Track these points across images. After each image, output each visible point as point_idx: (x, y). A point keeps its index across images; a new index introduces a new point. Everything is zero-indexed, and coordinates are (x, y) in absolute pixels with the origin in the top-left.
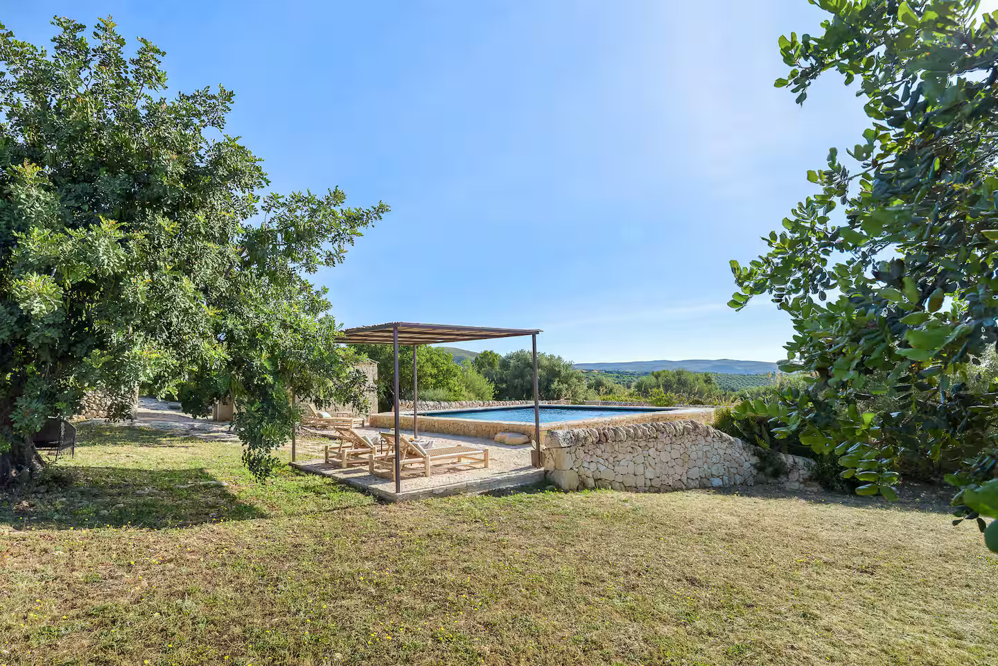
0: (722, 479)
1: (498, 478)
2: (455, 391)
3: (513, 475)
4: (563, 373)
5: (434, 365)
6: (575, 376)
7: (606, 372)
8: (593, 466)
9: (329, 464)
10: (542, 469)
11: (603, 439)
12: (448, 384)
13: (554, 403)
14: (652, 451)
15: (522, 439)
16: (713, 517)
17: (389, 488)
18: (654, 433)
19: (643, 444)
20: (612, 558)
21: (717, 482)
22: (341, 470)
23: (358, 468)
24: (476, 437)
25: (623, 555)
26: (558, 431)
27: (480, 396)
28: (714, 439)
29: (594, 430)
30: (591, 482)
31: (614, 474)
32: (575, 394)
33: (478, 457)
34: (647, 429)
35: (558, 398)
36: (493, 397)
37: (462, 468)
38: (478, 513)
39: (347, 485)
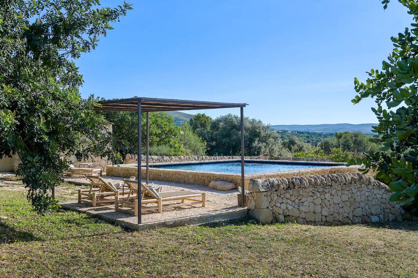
0: (379, 217)
1: (213, 214)
2: (175, 148)
3: (224, 212)
4: (263, 134)
5: (159, 126)
6: (272, 136)
7: (298, 132)
8: (283, 206)
9: (81, 204)
10: (246, 208)
11: (292, 186)
12: (169, 142)
13: (254, 159)
14: (328, 196)
15: (231, 186)
16: (367, 241)
17: (133, 220)
18: (329, 182)
19: (321, 190)
20: (293, 266)
21: (375, 219)
22: (93, 208)
23: (105, 206)
24: (194, 184)
25: (301, 264)
26: (258, 180)
27: (195, 151)
28: (374, 187)
29: (285, 179)
30: (282, 217)
31: (299, 212)
32: (272, 151)
33: (196, 199)
34: (324, 179)
35: (258, 154)
36: (206, 153)
37: (186, 207)
38: (200, 238)
39: (98, 218)
